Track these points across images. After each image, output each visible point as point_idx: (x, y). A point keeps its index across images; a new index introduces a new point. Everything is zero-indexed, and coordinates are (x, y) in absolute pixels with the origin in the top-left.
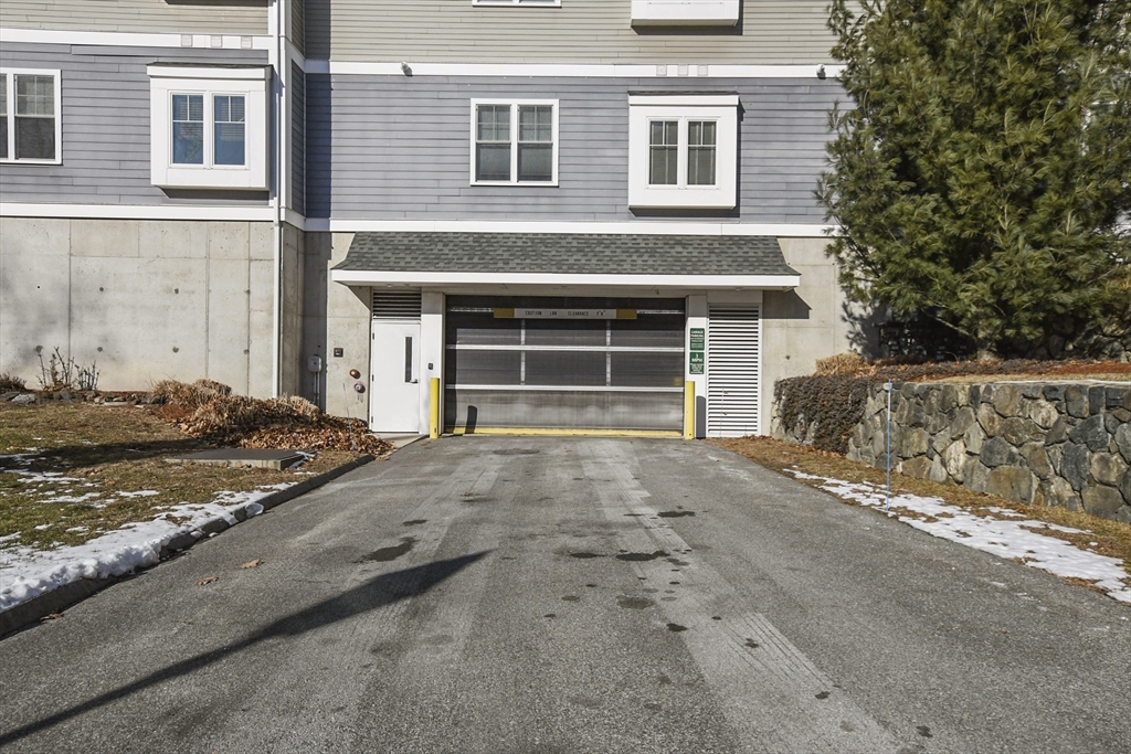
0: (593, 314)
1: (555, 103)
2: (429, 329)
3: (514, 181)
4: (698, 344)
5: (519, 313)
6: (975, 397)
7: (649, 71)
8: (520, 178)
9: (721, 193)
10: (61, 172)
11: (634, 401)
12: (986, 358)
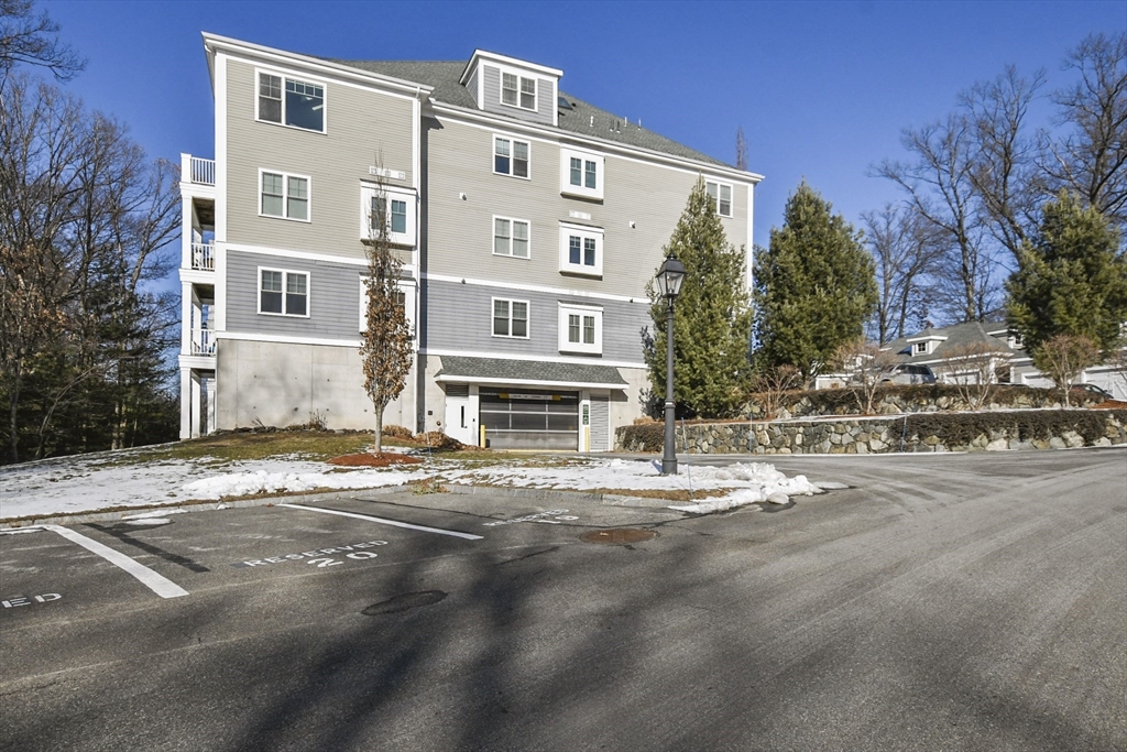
0: (542, 397)
1: (528, 302)
2: (472, 403)
3: (510, 335)
4: (586, 412)
5: (511, 396)
6: (710, 429)
7: (566, 292)
8: (514, 334)
9: (596, 348)
10: (308, 321)
11: (557, 436)
12: (699, 418)
